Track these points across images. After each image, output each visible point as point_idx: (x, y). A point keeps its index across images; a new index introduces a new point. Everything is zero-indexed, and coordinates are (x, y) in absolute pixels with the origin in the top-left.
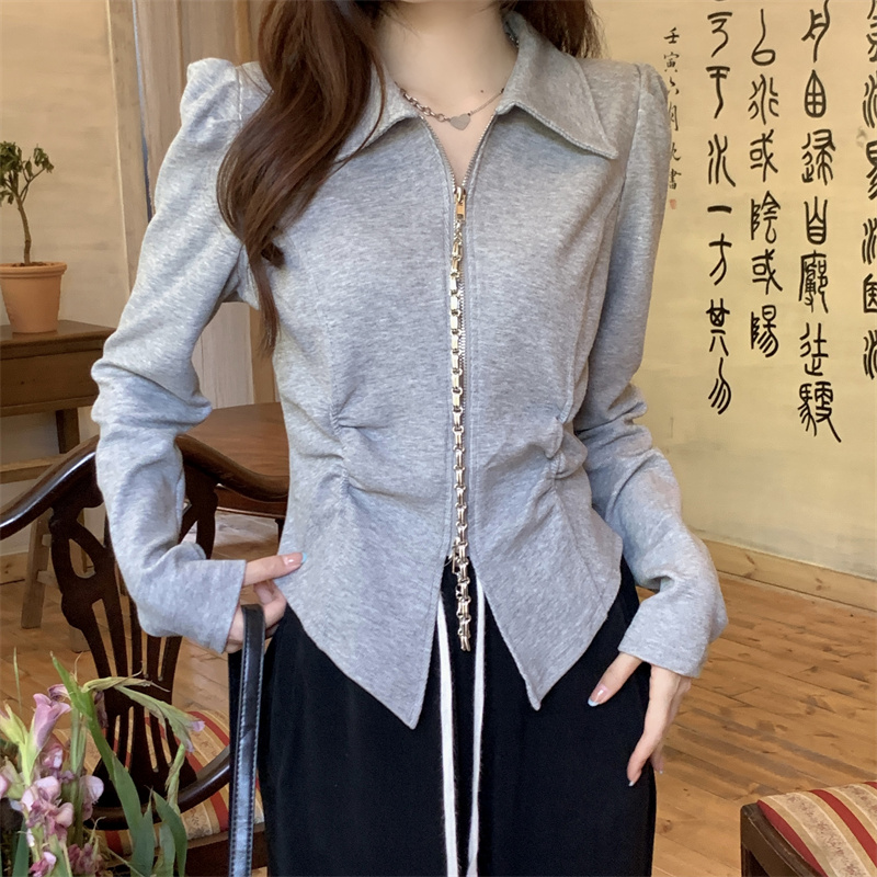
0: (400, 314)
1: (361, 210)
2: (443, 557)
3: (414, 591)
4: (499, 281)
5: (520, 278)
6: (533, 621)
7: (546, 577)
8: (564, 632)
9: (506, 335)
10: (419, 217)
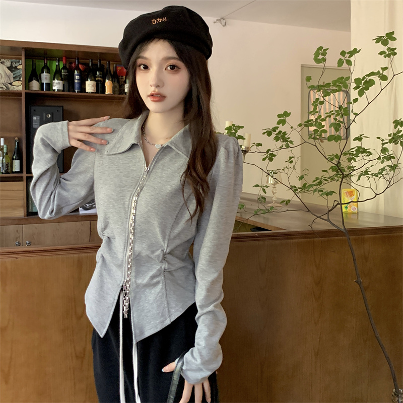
0: (116, 205)
1: (118, 170)
2: (121, 285)
3: (111, 293)
4: (144, 200)
5: (150, 200)
6: (143, 315)
7: (151, 302)
8: (152, 323)
9: (144, 217)
10: (133, 175)
